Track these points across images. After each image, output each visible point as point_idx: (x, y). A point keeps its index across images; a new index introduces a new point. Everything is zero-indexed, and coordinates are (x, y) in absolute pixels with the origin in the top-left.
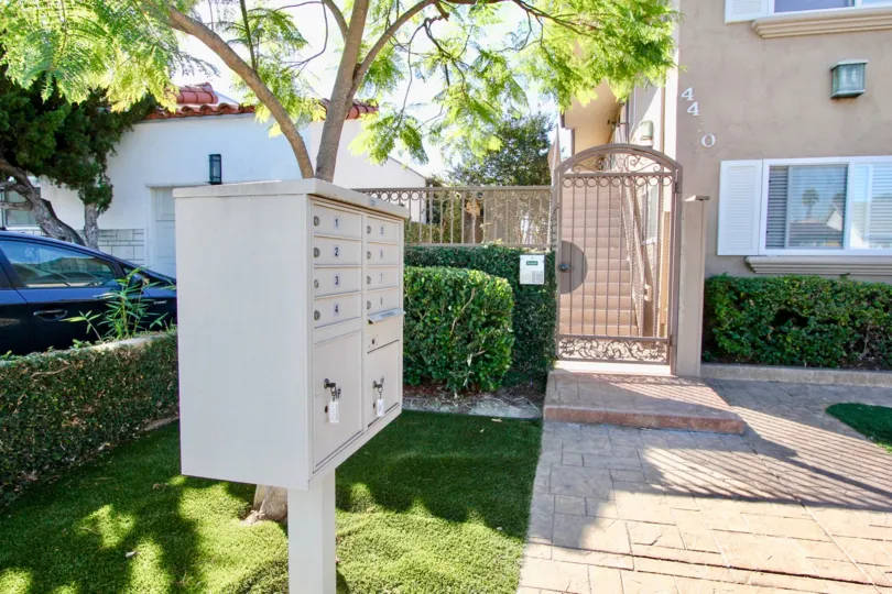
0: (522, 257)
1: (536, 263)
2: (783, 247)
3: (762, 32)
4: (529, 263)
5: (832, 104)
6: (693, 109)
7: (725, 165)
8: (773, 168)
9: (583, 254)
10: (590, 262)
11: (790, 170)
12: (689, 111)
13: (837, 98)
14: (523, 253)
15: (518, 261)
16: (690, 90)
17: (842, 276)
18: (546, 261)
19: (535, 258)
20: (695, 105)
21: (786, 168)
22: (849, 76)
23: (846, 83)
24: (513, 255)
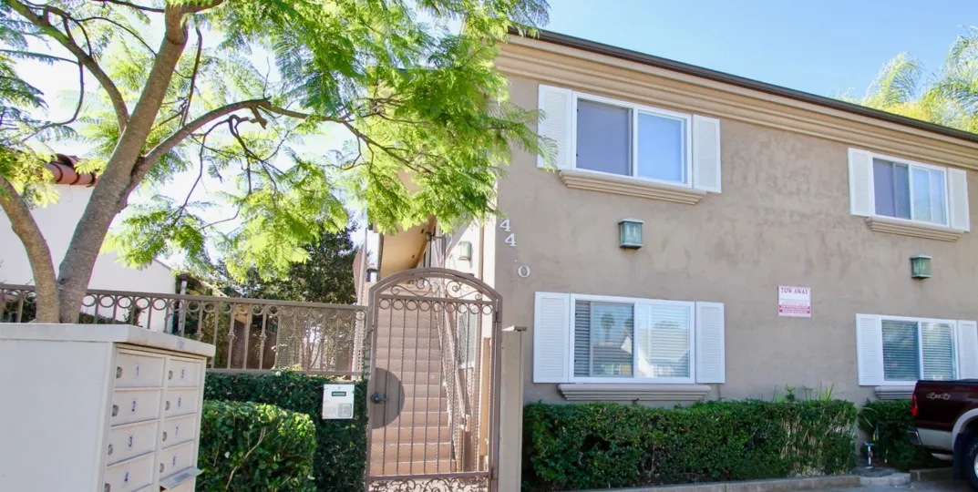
0: (326, 386)
1: (344, 394)
2: (587, 374)
3: (568, 182)
4: (334, 394)
5: (620, 252)
6: (510, 240)
7: (539, 296)
8: (578, 302)
9: (400, 383)
10: (407, 388)
11: (592, 304)
12: (506, 241)
13: (624, 247)
14: (328, 382)
15: (321, 391)
16: (508, 221)
17: (634, 401)
18: (356, 392)
19: (343, 388)
20: (512, 236)
21: (588, 303)
22: (632, 231)
23: (631, 237)
24: (315, 384)
